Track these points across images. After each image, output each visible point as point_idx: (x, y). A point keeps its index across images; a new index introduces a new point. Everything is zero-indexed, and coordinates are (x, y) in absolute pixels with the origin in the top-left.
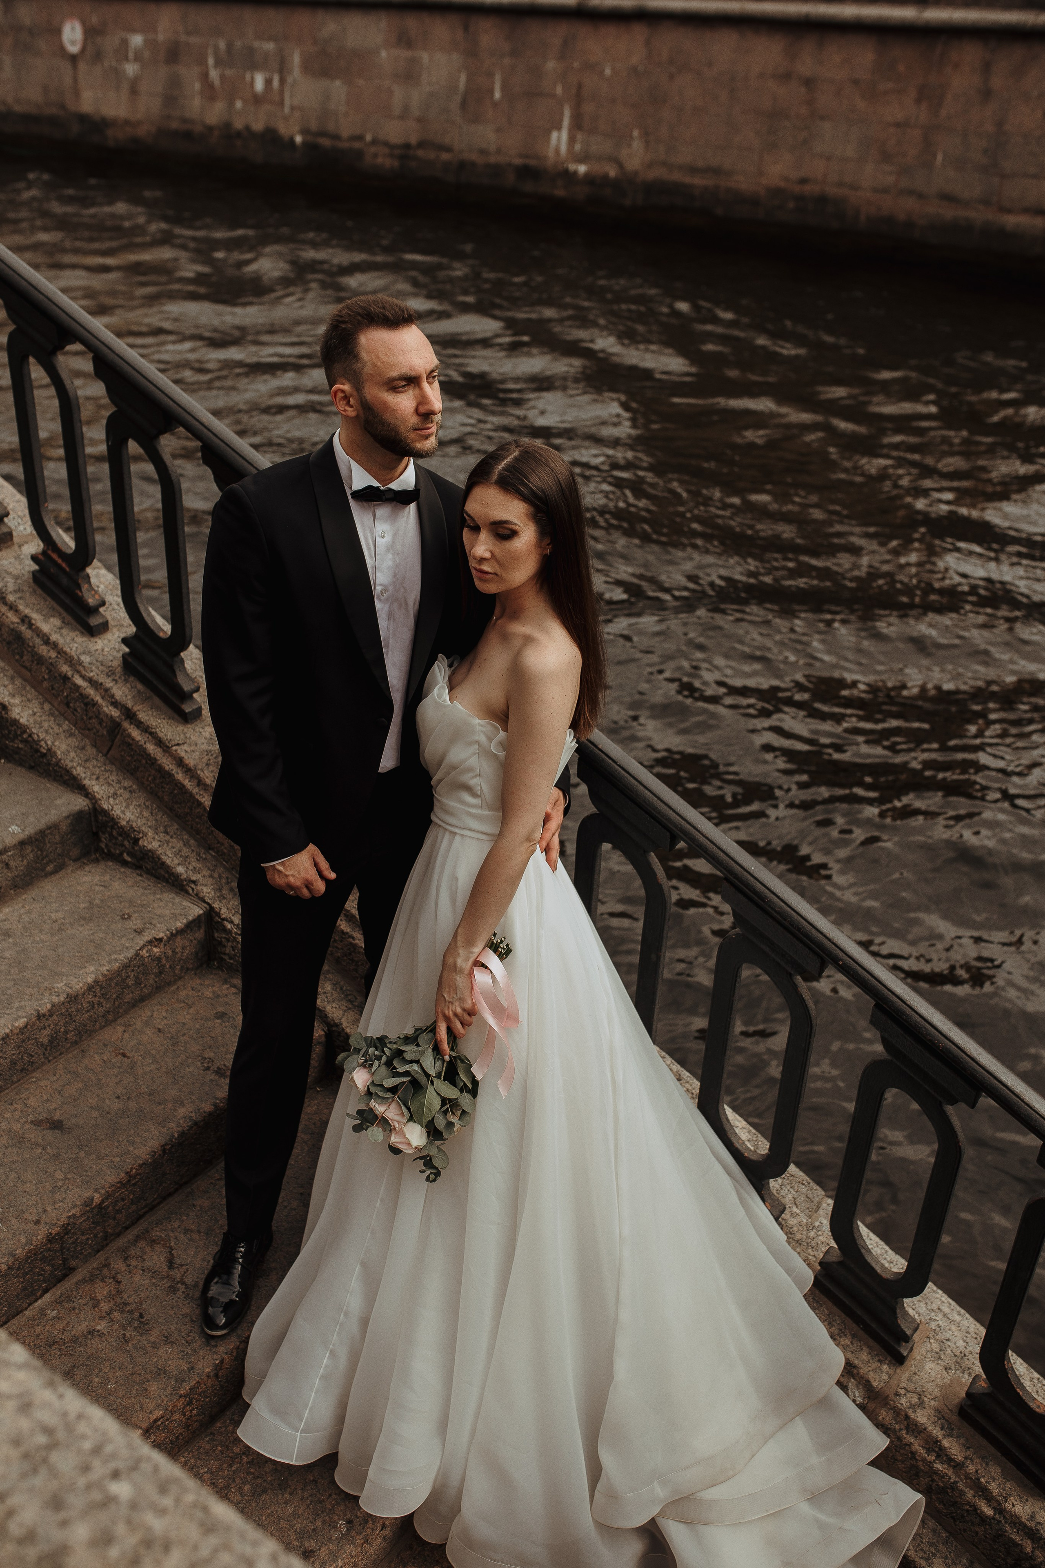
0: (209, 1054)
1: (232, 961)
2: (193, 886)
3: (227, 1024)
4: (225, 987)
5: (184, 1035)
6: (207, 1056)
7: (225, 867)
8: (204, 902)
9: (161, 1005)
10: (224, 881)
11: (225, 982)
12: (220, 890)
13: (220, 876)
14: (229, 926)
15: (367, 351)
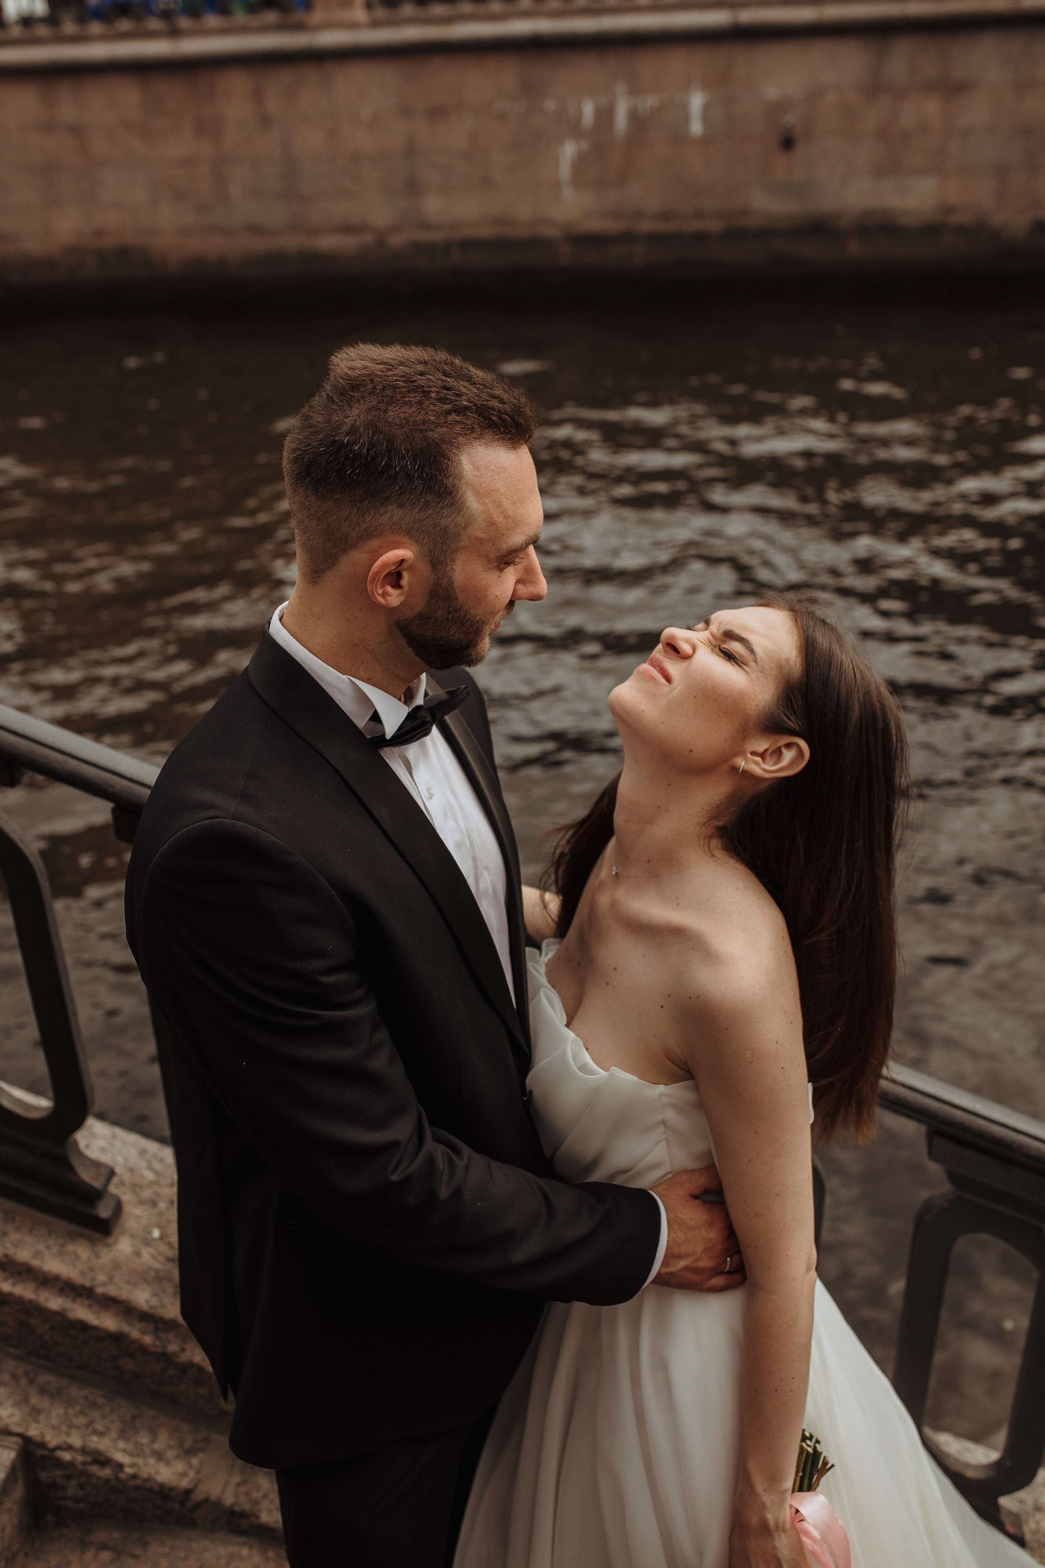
1: (81, 1506)
4: (89, 1555)
8: (6, 1432)
10: (24, 1382)
11: (84, 1545)
12: (25, 1400)
13: (15, 1377)
14: (67, 1456)
15: (477, 494)
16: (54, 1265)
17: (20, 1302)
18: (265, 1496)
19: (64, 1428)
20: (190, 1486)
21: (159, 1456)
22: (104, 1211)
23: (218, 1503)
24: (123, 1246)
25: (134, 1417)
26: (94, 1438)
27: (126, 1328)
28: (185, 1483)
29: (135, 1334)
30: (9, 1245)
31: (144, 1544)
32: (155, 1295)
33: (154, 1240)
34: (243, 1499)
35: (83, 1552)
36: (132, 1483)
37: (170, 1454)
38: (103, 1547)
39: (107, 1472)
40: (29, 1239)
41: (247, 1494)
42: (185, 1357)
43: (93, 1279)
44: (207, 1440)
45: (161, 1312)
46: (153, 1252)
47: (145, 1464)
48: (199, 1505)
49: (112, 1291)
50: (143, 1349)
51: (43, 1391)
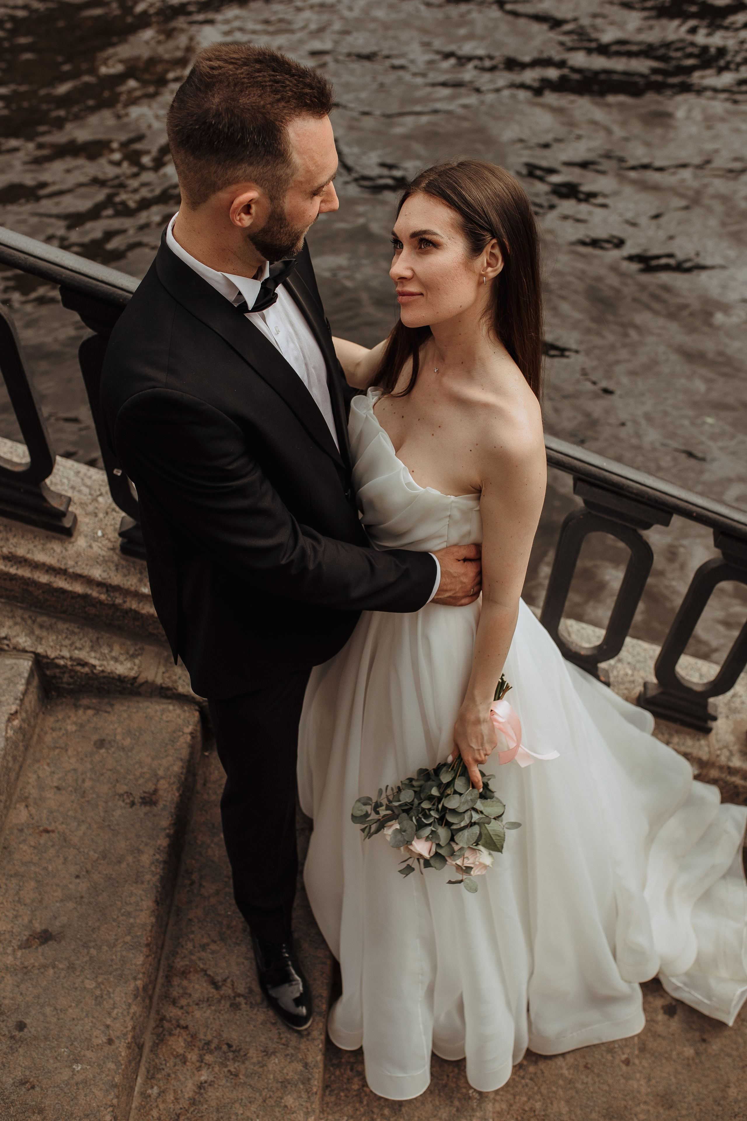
0: (122, 788)
1: (72, 686)
2: (6, 642)
3: (113, 749)
4: (80, 712)
5: (84, 781)
6: (121, 791)
7: (21, 608)
8: (24, 651)
9: (38, 761)
10: (29, 622)
11: (77, 707)
12: (32, 632)
13: (23, 619)
14: (62, 662)
15: (299, 153)
16: (40, 557)
17: (22, 578)
18: (180, 678)
19: (58, 647)
20: (136, 675)
21: (116, 660)
22: (67, 523)
23: (153, 683)
24: (81, 542)
25: (98, 638)
26: (76, 652)
27: (89, 592)
28: (132, 674)
29: (95, 594)
30: (11, 546)
31: (112, 705)
32: (104, 571)
33: (98, 537)
34: (167, 680)
35: (76, 711)
36: (101, 675)
37: (122, 658)
38: (89, 708)
39: (86, 670)
40: (22, 542)
41: (169, 678)
42: (126, 606)
43: (66, 564)
44: (142, 649)
45: (109, 581)
46: (100, 545)
47: (108, 664)
48: (142, 684)
49: (78, 570)
50: (101, 602)
51: (41, 626)
